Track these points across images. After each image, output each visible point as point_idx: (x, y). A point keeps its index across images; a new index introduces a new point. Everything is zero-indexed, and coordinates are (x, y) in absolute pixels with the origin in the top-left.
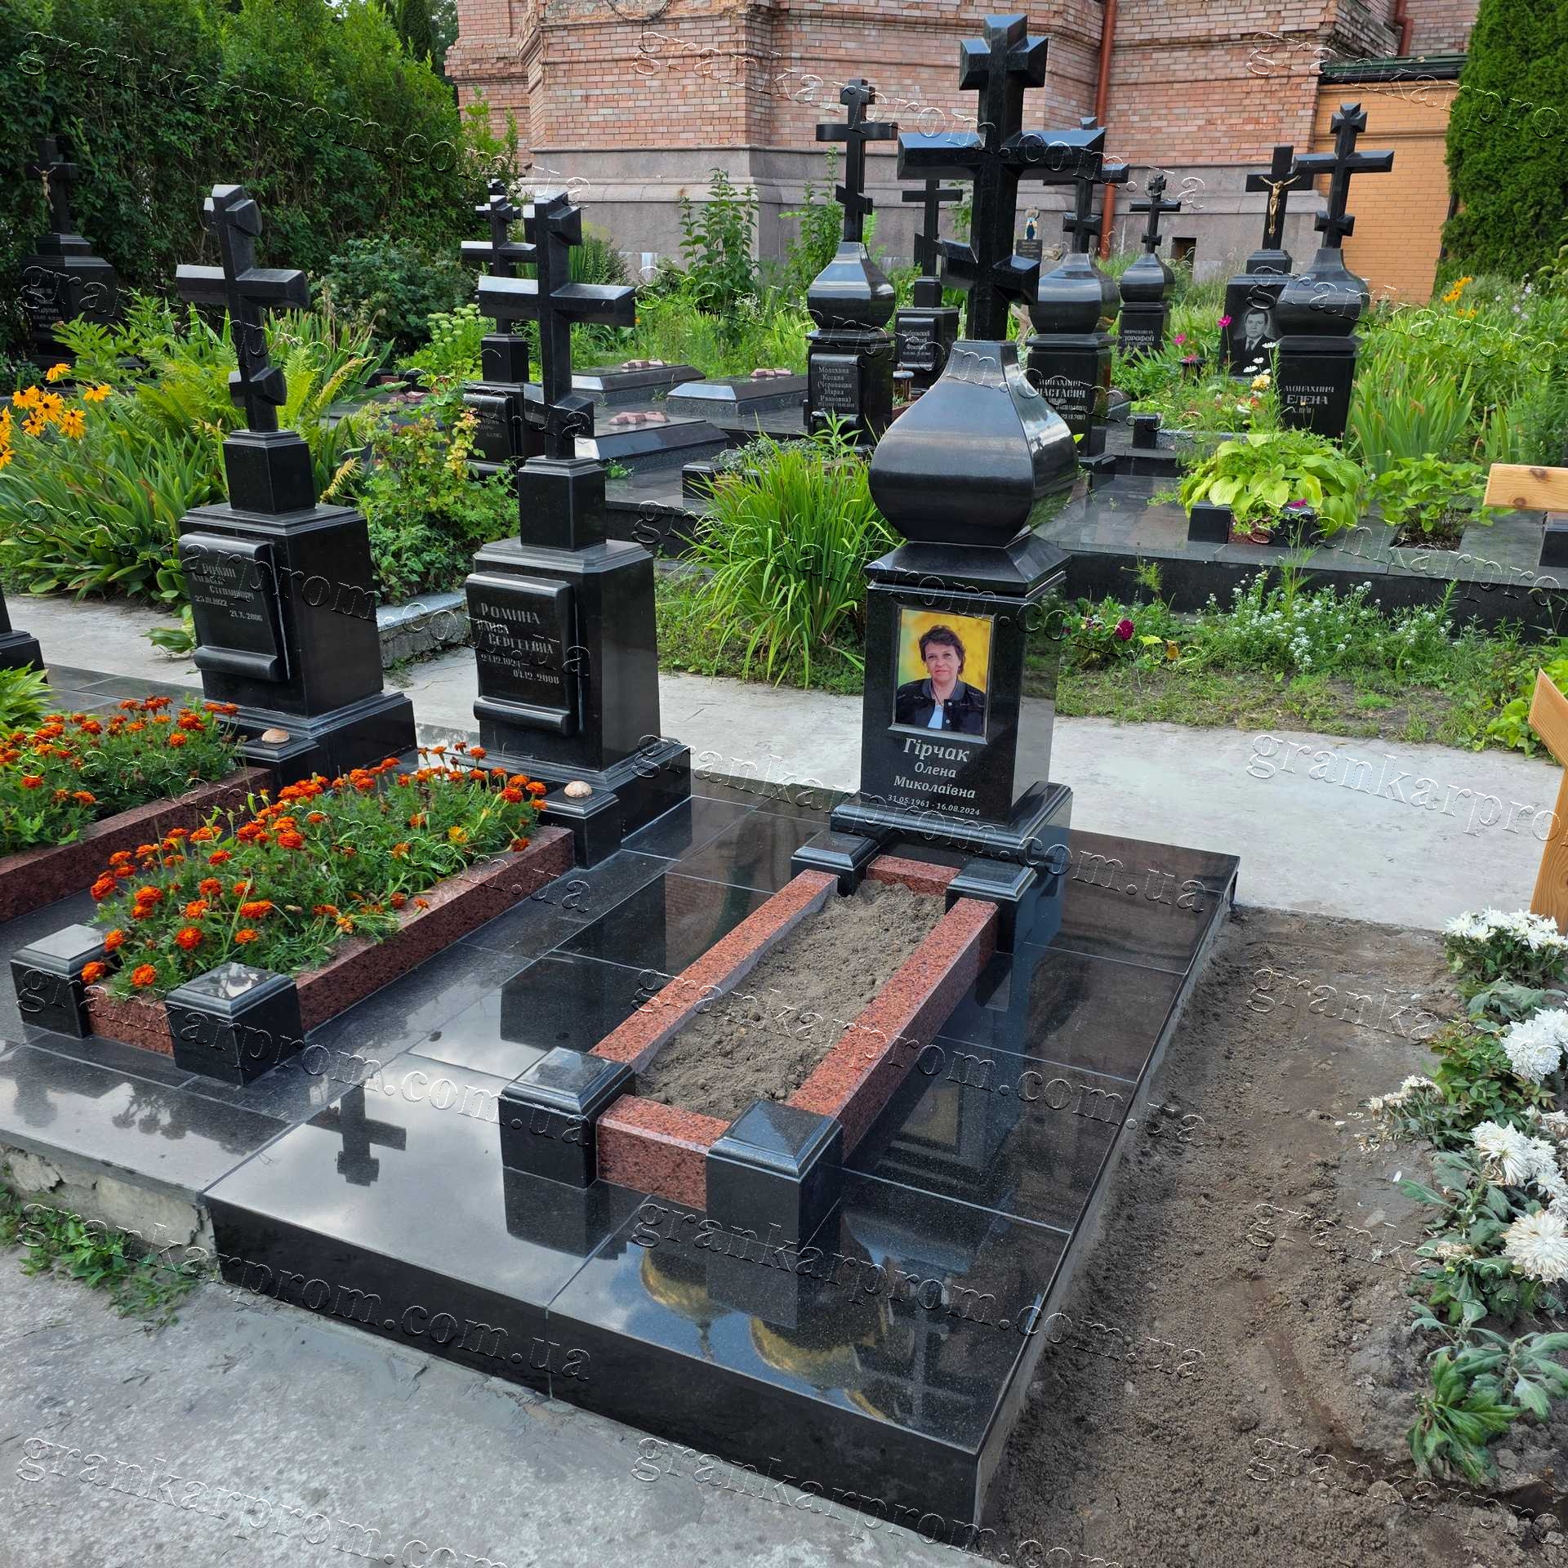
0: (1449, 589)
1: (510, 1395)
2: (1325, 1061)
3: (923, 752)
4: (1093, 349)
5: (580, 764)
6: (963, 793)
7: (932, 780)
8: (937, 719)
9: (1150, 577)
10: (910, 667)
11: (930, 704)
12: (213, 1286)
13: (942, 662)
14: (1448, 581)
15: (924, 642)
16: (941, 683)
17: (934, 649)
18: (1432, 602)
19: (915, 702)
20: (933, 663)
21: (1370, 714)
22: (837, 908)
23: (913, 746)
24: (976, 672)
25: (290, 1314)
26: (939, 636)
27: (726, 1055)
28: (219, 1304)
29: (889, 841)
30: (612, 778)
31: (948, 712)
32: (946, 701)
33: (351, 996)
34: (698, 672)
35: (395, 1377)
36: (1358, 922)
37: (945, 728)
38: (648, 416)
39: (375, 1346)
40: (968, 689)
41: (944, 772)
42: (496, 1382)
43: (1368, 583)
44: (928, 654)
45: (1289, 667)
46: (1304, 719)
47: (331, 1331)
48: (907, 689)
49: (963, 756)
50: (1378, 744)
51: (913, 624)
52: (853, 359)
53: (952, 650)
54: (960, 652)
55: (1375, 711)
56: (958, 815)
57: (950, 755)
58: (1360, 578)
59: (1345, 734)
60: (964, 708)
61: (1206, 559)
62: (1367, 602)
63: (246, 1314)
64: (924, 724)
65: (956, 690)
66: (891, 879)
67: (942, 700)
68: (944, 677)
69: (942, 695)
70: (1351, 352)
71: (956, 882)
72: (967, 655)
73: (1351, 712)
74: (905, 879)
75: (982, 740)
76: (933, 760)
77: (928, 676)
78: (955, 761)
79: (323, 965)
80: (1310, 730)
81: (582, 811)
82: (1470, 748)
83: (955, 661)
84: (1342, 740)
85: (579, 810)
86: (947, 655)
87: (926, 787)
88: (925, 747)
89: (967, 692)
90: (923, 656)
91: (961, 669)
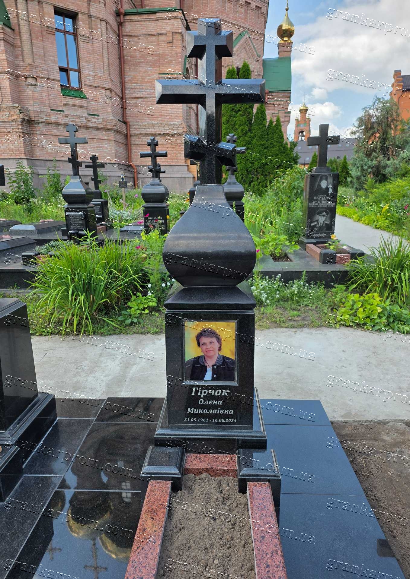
0: (304, 273)
6: (227, 412)
7: (208, 407)
8: (208, 376)
10: (191, 351)
11: (204, 369)
13: (209, 346)
14: (303, 271)
15: (199, 337)
16: (210, 357)
17: (204, 340)
18: (299, 278)
19: (195, 368)
20: (204, 347)
21: (297, 319)
23: (197, 391)
24: (228, 349)
31: (214, 372)
32: (213, 366)
37: (213, 379)
40: (224, 358)
41: (215, 403)
43: (280, 275)
44: (201, 344)
48: (190, 362)
49: (225, 393)
50: (306, 330)
53: (214, 340)
54: (219, 340)
55: (297, 317)
56: (224, 423)
57: (218, 393)
60: (223, 369)
62: (280, 280)
64: (201, 378)
65: (218, 359)
66: (199, 472)
67: (211, 366)
68: (211, 354)
69: (210, 363)
72: (222, 341)
73: (290, 318)
74: (207, 471)
75: (235, 384)
76: (209, 397)
77: (202, 354)
78: (221, 396)
82: (335, 327)
83: (216, 345)
84: (294, 330)
86: (211, 342)
87: (205, 411)
88: (203, 391)
89: (224, 360)
90: (199, 344)
91: (220, 349)
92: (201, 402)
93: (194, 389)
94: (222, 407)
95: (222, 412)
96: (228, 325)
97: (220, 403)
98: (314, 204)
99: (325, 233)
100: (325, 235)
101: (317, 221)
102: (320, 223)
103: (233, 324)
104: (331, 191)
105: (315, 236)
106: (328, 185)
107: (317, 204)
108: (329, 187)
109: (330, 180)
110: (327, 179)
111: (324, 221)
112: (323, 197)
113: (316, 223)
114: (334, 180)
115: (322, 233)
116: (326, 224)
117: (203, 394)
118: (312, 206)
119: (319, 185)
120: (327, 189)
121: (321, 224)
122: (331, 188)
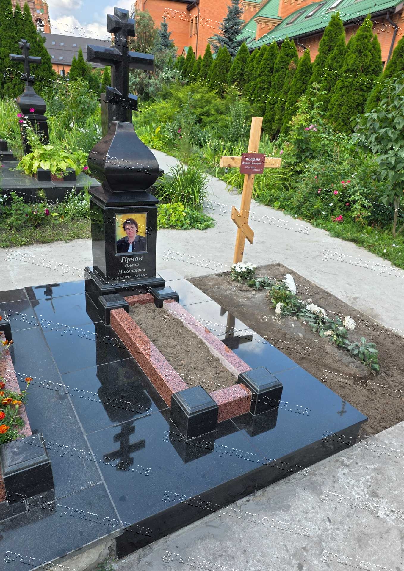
6: (141, 270)
7: (131, 269)
10: (120, 234)
11: (128, 245)
13: (131, 230)
15: (124, 225)
19: (123, 245)
20: (128, 231)
24: (142, 231)
26: (129, 222)
31: (134, 246)
32: (133, 242)
37: (133, 251)
40: (140, 237)
48: (119, 241)
49: (140, 258)
51: (120, 219)
53: (134, 225)
56: (140, 277)
57: (137, 259)
60: (140, 244)
64: (126, 251)
65: (136, 238)
67: (132, 242)
68: (132, 235)
69: (132, 240)
71: (162, 296)
72: (139, 227)
76: (131, 262)
77: (126, 235)
78: (138, 261)
86: (132, 228)
87: (129, 271)
88: (128, 259)
90: (125, 230)
91: (137, 231)
92: (126, 266)
93: (123, 258)
94: (139, 268)
95: (139, 270)
96: (142, 216)
97: (138, 265)
103: (145, 215)
117: (128, 261)
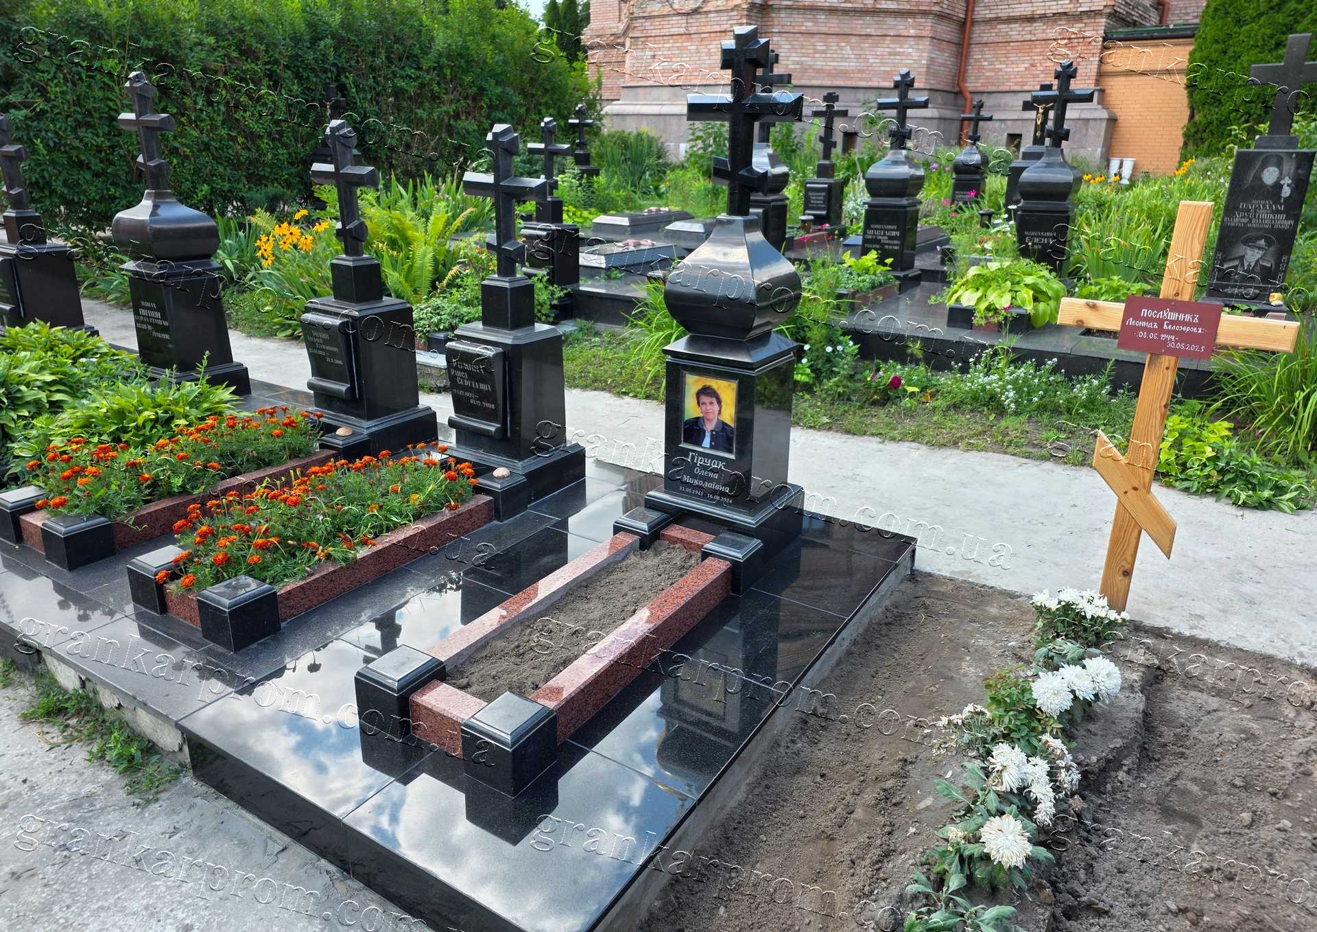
0: (1110, 365)
1: (328, 872)
2: (934, 685)
3: (700, 461)
4: (905, 207)
5: (508, 457)
6: (722, 488)
7: (705, 479)
8: (707, 442)
9: (916, 349)
10: (691, 409)
11: (702, 433)
12: (188, 780)
14: (1109, 360)
15: (699, 394)
16: (708, 420)
17: (704, 399)
18: (1098, 373)
19: (694, 430)
20: (704, 407)
22: (633, 559)
23: (693, 458)
24: (728, 414)
25: (223, 803)
26: (706, 391)
27: (519, 656)
28: (187, 791)
29: (680, 516)
30: (523, 467)
31: (713, 437)
32: (712, 431)
33: (321, 598)
34: (635, 396)
35: (265, 852)
36: (992, 587)
37: (712, 447)
38: (642, 242)
39: (262, 830)
40: (724, 424)
41: (711, 475)
42: (323, 862)
43: (1056, 359)
44: (701, 401)
45: (1001, 411)
46: (1004, 445)
47: (241, 816)
48: (689, 422)
50: (1049, 465)
51: (693, 383)
52: (760, 210)
53: (714, 400)
54: (719, 402)
55: (1052, 443)
56: (718, 502)
58: (1051, 355)
59: (1028, 456)
60: (723, 437)
61: (955, 339)
62: (1055, 370)
63: (199, 801)
64: (699, 443)
65: (717, 424)
66: (674, 541)
67: (709, 430)
68: (711, 416)
69: (709, 427)
70: (1067, 212)
71: (710, 546)
72: (723, 404)
73: (1036, 442)
74: (682, 541)
75: (732, 457)
76: (704, 468)
77: (701, 415)
79: (303, 578)
80: (1006, 453)
81: (499, 486)
83: (716, 408)
84: (1025, 461)
85: (497, 486)
86: (711, 403)
87: (701, 483)
88: (700, 458)
89: (723, 428)
90: (698, 403)
91: (720, 412)
92: (697, 471)
94: (718, 482)
95: (718, 487)
96: (729, 385)
97: (716, 476)
98: (1238, 220)
99: (1256, 288)
100: (1257, 291)
101: (1242, 258)
102: (1246, 264)
103: (734, 385)
104: (1286, 191)
105: (1229, 291)
106: (1280, 178)
107: (1246, 220)
108: (1282, 182)
109: (1290, 167)
110: (1279, 164)
111: (1258, 261)
112: (1264, 206)
113: (1236, 263)
114: (1298, 167)
115: (1251, 287)
116: (1263, 267)
118: (1233, 224)
119: (1258, 178)
120: (1278, 186)
121: (1249, 265)
122: (1288, 185)
